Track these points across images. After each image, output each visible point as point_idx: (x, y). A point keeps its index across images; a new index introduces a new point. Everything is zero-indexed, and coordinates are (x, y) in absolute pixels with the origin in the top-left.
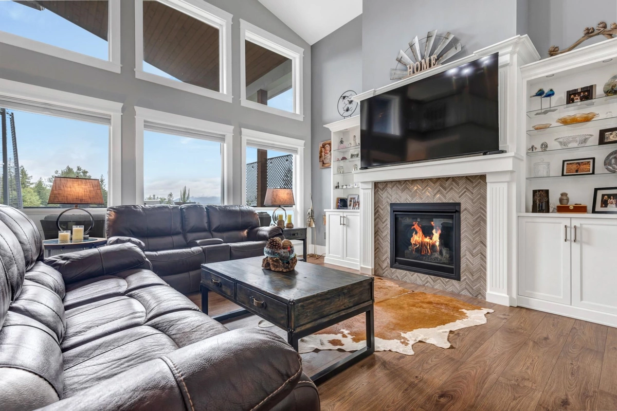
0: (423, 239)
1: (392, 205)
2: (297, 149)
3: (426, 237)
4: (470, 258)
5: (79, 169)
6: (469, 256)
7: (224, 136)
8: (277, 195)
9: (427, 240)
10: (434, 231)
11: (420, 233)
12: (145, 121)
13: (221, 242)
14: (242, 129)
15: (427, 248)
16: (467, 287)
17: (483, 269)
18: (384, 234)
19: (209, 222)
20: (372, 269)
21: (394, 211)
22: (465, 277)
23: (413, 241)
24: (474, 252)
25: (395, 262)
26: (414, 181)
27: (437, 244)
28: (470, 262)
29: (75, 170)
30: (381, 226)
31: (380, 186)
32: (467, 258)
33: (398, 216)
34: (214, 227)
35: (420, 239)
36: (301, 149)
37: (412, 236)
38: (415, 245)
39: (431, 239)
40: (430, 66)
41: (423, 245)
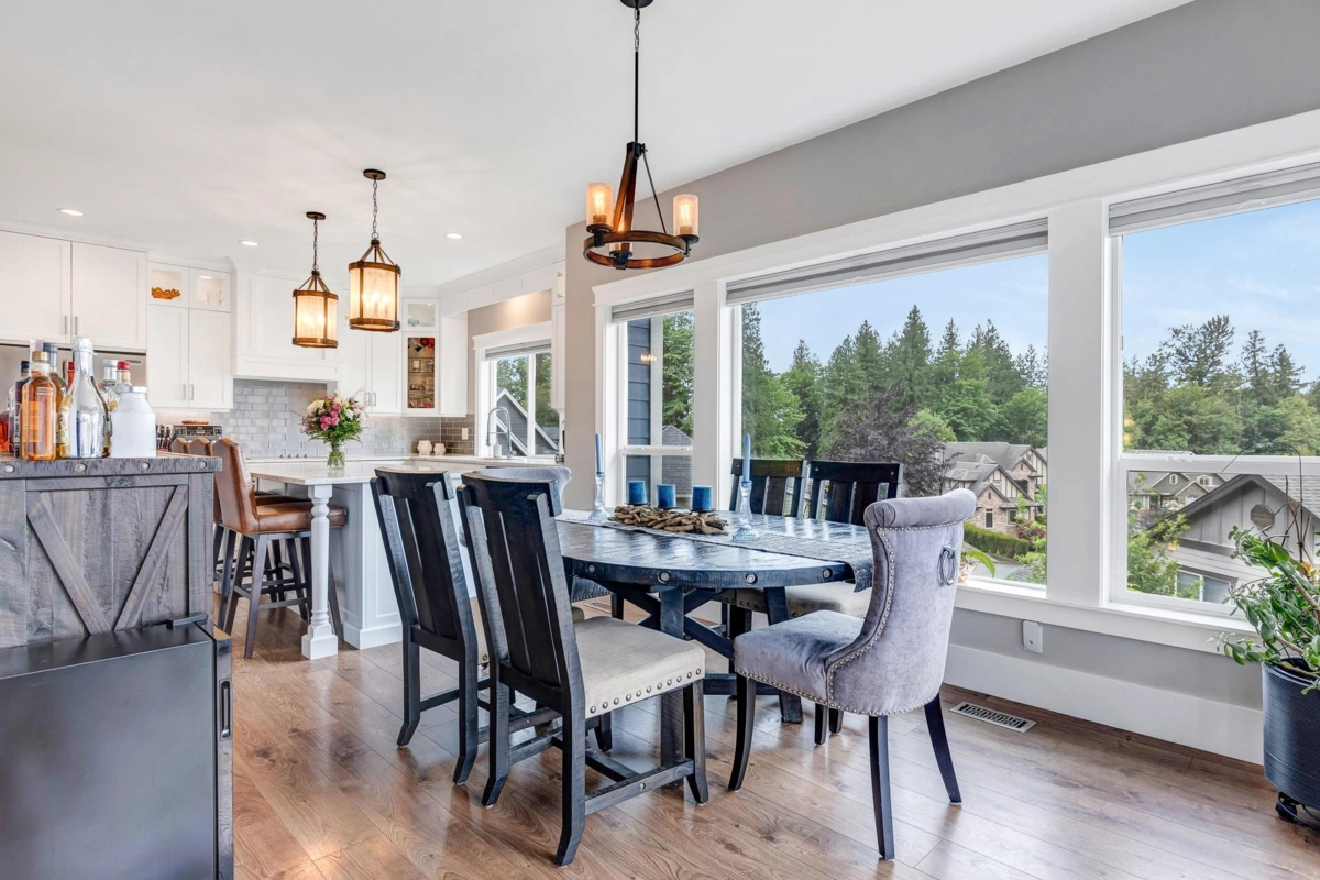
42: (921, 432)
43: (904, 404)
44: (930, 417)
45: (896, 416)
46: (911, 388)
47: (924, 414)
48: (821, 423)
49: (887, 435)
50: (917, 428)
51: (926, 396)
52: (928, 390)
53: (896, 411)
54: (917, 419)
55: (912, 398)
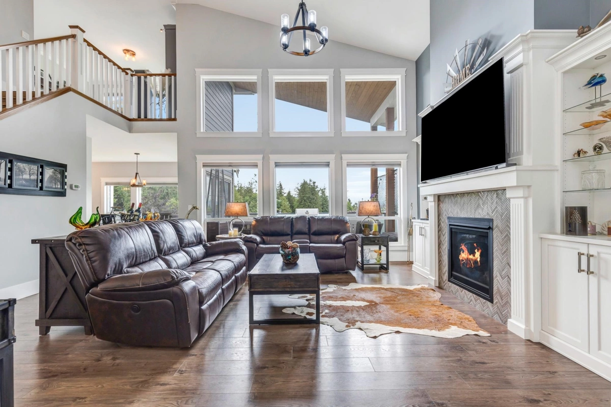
0: (468, 256)
1: (449, 218)
2: (401, 162)
3: (470, 255)
4: (500, 279)
5: (310, 181)
6: (499, 278)
7: (329, 162)
8: (363, 208)
9: (471, 257)
10: (476, 251)
11: (466, 252)
12: (275, 163)
13: (307, 243)
14: (342, 155)
15: (471, 262)
16: (498, 311)
17: (509, 293)
18: (444, 247)
19: (309, 229)
20: (435, 280)
21: (450, 225)
22: (497, 300)
23: (461, 258)
24: (503, 274)
25: (451, 276)
26: (462, 194)
27: (479, 260)
28: (500, 285)
29: (308, 182)
30: (442, 238)
31: (441, 199)
32: (497, 280)
33: (453, 230)
34: (312, 232)
35: (466, 256)
36: (404, 163)
37: (460, 254)
38: (463, 260)
39: (474, 256)
40: (466, 77)
41: (468, 259)
42: (171, 207)
43: (164, 196)
44: (175, 201)
45: (162, 201)
46: (167, 189)
47: (173, 200)
48: (125, 204)
49: (158, 209)
50: (171, 206)
51: (174, 193)
52: (174, 191)
53: (161, 198)
54: (170, 202)
55: (167, 193)
